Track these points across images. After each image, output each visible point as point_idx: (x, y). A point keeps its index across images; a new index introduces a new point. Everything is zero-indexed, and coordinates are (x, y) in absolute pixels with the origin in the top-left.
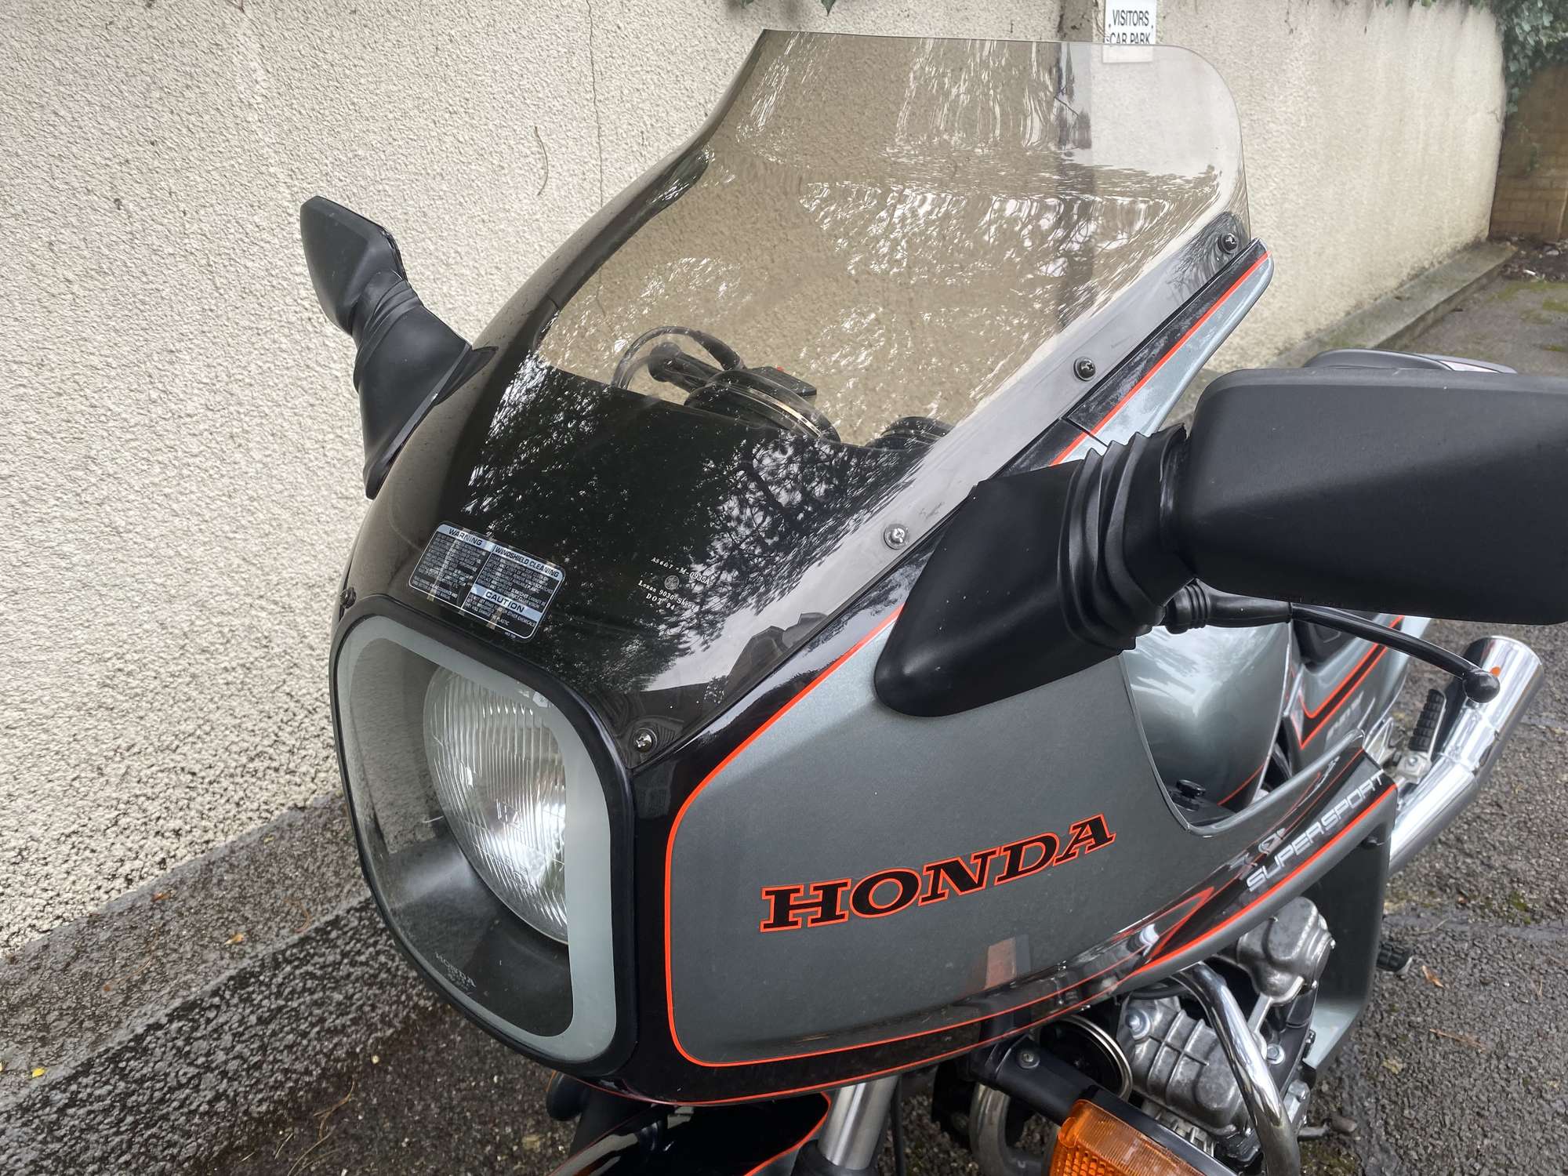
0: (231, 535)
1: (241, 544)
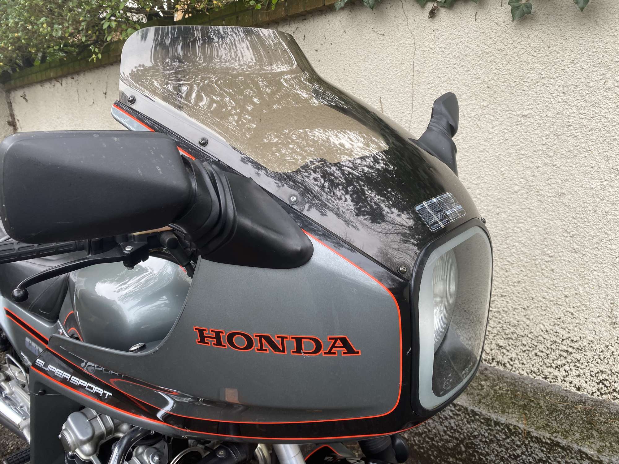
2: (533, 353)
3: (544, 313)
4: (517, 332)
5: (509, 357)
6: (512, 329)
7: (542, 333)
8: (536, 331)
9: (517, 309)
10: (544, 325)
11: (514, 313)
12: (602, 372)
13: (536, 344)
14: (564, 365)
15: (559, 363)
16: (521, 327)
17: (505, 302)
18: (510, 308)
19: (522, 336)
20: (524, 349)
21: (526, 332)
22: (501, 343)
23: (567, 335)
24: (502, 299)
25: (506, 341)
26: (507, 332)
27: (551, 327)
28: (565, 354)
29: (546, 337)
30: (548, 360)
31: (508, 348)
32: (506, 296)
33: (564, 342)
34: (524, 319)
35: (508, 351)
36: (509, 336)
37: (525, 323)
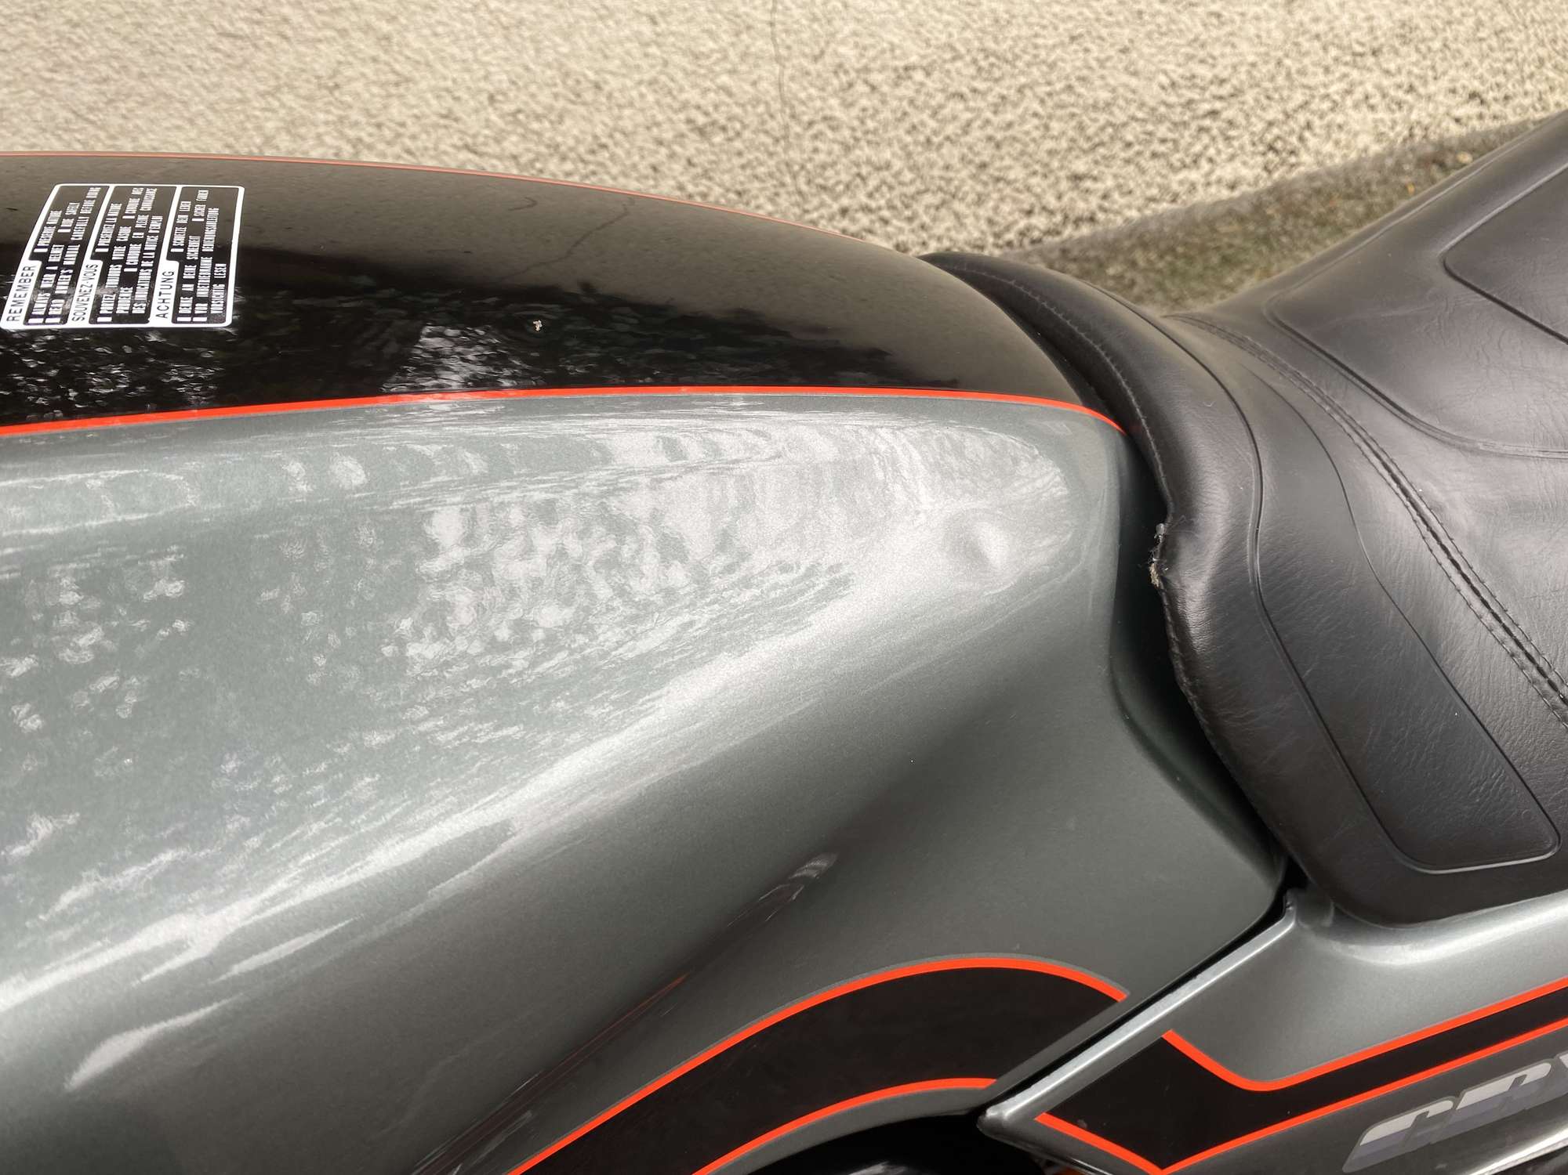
0: (48, 75)
1: (65, 91)
2: (1147, 154)
3: (1166, 39)
4: (1111, 119)
5: (1100, 194)
6: (1103, 118)
7: (1163, 96)
8: (1152, 94)
9: (1109, 58)
10: (1165, 73)
11: (1105, 72)
12: (1271, 124)
13: (1150, 127)
14: (1206, 147)
15: (1197, 148)
16: (1121, 102)
17: (1081, 55)
18: (1094, 64)
19: (1125, 125)
20: (1130, 153)
21: (1133, 110)
22: (1080, 166)
23: (1209, 75)
24: (1074, 47)
25: (1090, 157)
26: (1091, 131)
27: (1181, 71)
28: (1207, 122)
29: (1172, 99)
30: (1177, 156)
31: (1095, 172)
32: (1081, 36)
33: (1207, 95)
34: (1125, 78)
35: (1095, 179)
36: (1097, 140)
37: (1126, 86)
